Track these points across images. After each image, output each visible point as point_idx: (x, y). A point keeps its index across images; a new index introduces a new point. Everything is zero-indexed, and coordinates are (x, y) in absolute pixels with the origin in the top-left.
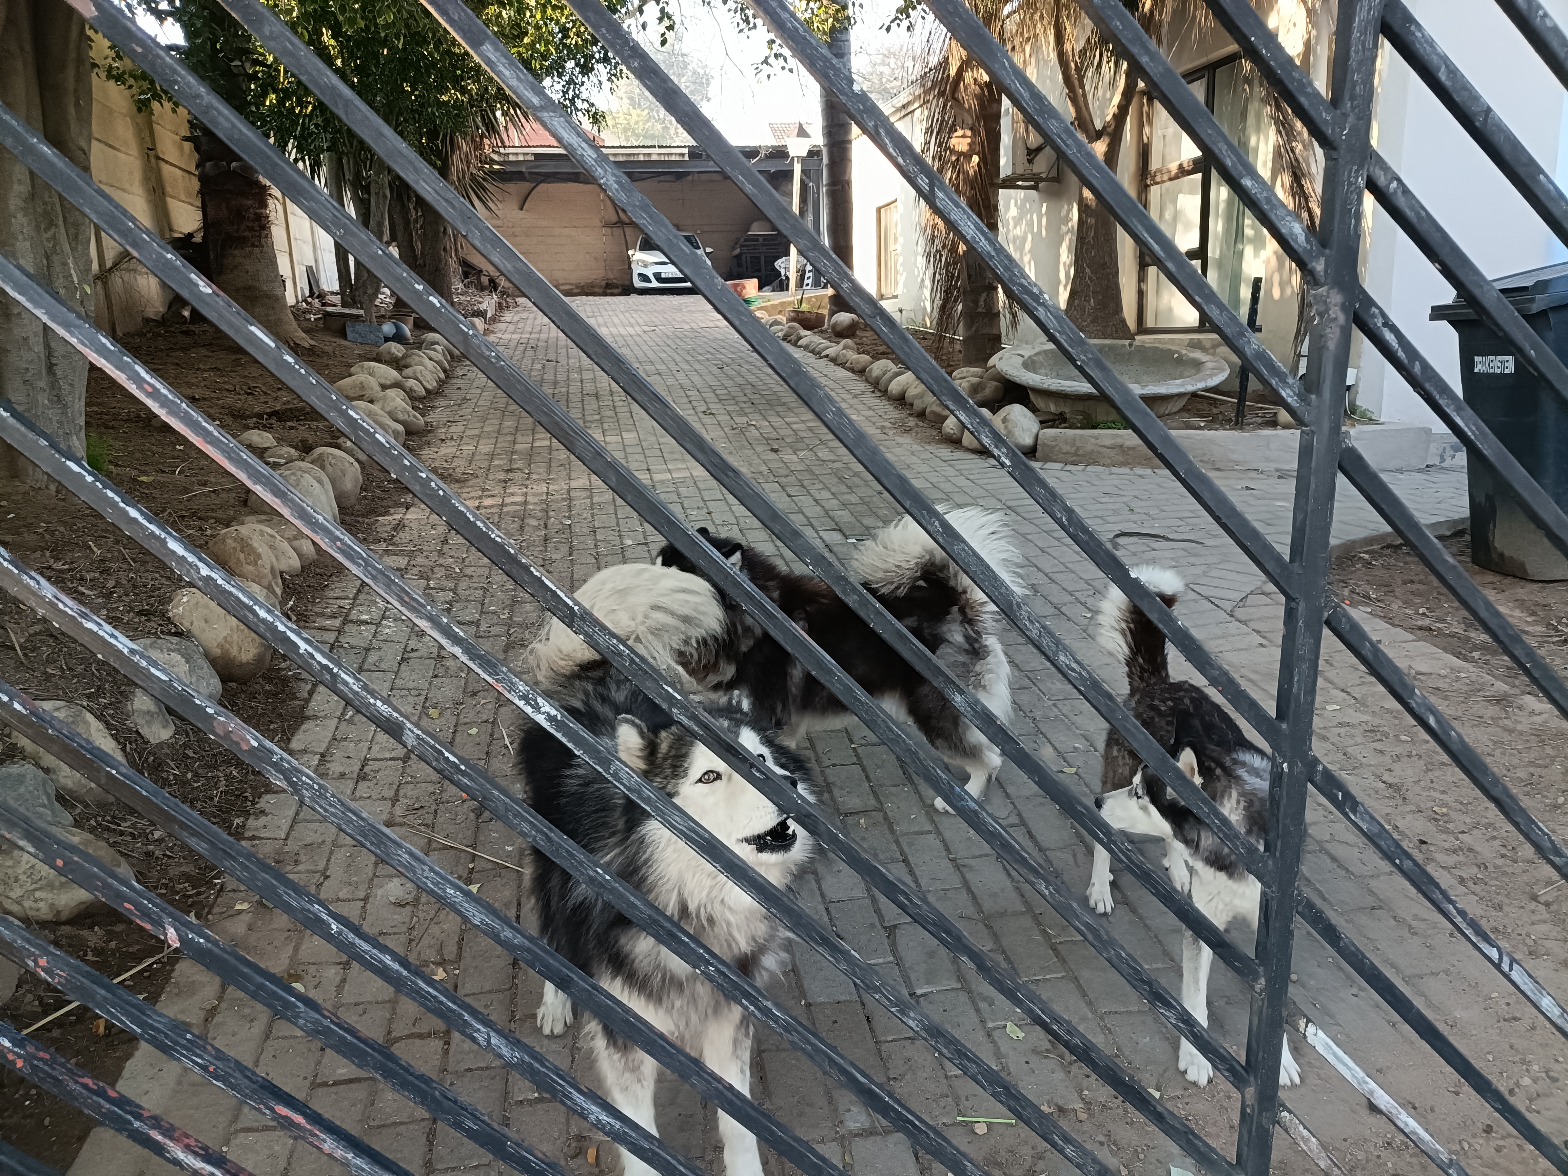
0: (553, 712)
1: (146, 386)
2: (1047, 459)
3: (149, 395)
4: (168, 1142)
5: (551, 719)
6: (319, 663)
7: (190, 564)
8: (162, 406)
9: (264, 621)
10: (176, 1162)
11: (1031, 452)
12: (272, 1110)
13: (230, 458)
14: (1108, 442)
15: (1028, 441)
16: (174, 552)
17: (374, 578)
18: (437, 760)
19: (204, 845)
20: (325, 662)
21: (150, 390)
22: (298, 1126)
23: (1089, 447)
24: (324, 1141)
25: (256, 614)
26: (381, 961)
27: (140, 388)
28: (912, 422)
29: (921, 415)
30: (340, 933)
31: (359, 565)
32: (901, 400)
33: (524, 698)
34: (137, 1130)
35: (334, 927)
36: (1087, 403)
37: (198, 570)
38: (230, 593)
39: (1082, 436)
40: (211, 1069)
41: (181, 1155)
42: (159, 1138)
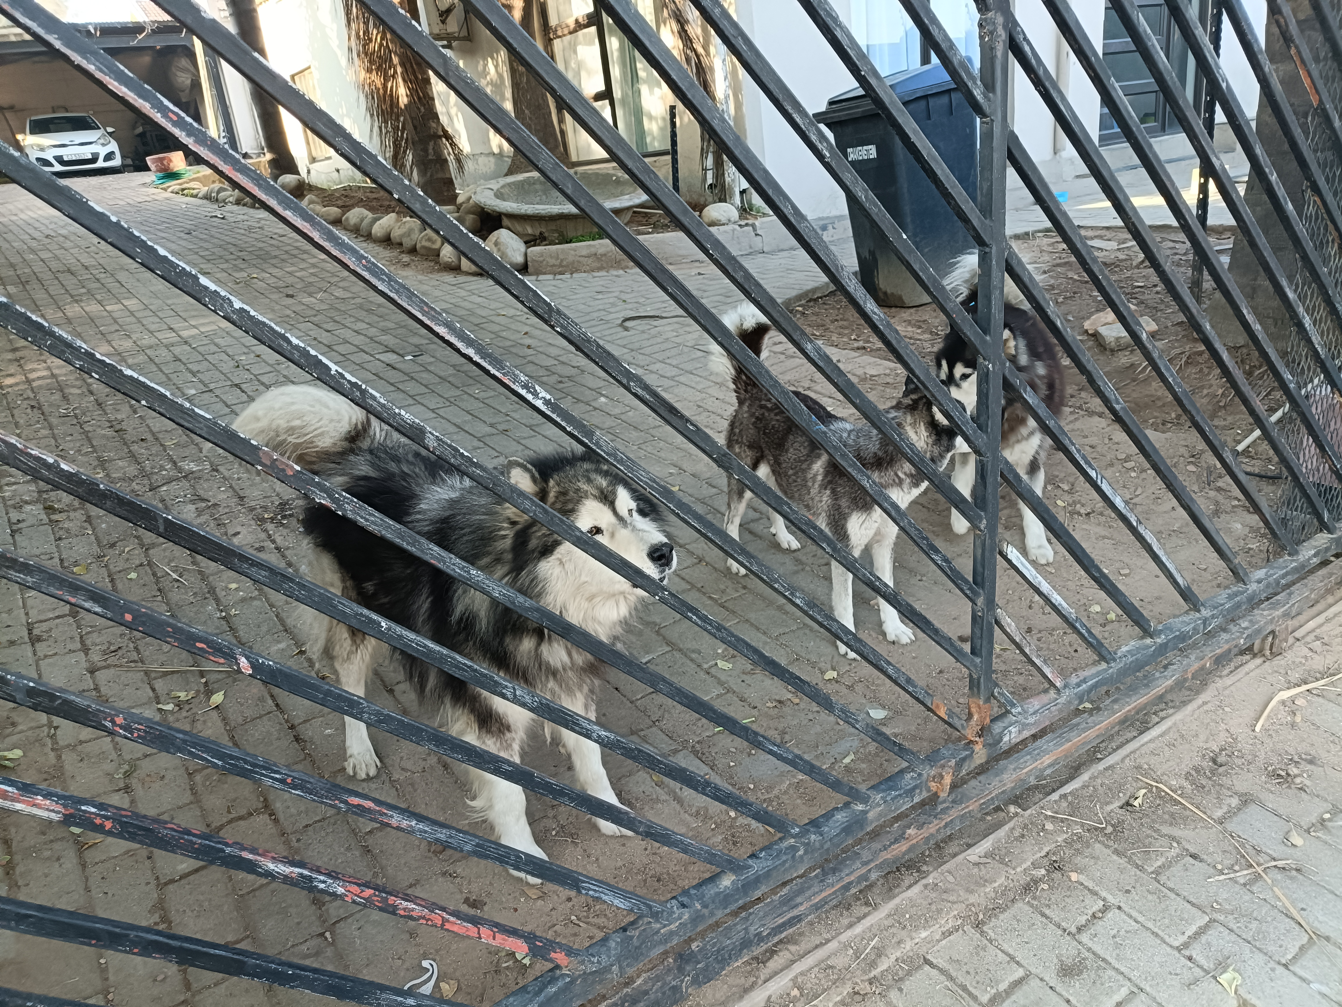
0: (548, 397)
1: (171, 115)
2: (538, 273)
3: (175, 124)
4: (259, 858)
5: (547, 402)
6: (349, 382)
7: (223, 298)
8: (189, 135)
9: (297, 347)
10: (269, 874)
11: (524, 268)
12: (346, 802)
13: (260, 186)
14: (584, 253)
15: (520, 259)
16: (206, 288)
17: (397, 292)
18: (454, 457)
19: (263, 573)
20: (354, 380)
21: (175, 118)
22: (369, 810)
23: (571, 259)
24: (392, 817)
25: (289, 342)
26: (425, 646)
27: (165, 116)
28: (406, 258)
29: (413, 251)
30: (389, 629)
31: (383, 281)
32: (387, 241)
33: (525, 387)
34: (229, 855)
35: (383, 624)
36: (558, 222)
37: (231, 304)
38: (264, 324)
39: (563, 250)
40: (289, 780)
41: (271, 866)
42: (250, 856)
